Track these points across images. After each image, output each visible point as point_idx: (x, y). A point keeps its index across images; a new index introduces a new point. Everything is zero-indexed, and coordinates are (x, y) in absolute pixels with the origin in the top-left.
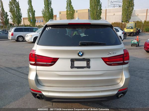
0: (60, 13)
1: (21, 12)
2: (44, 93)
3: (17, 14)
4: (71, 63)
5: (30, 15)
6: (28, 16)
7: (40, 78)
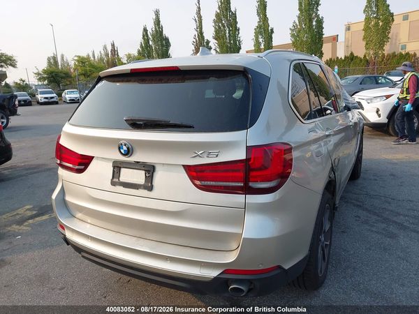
0: (348, 29)
1: (239, 36)
2: (69, 235)
3: (230, 43)
4: (114, 171)
5: (260, 43)
6: (255, 46)
7: (68, 198)
